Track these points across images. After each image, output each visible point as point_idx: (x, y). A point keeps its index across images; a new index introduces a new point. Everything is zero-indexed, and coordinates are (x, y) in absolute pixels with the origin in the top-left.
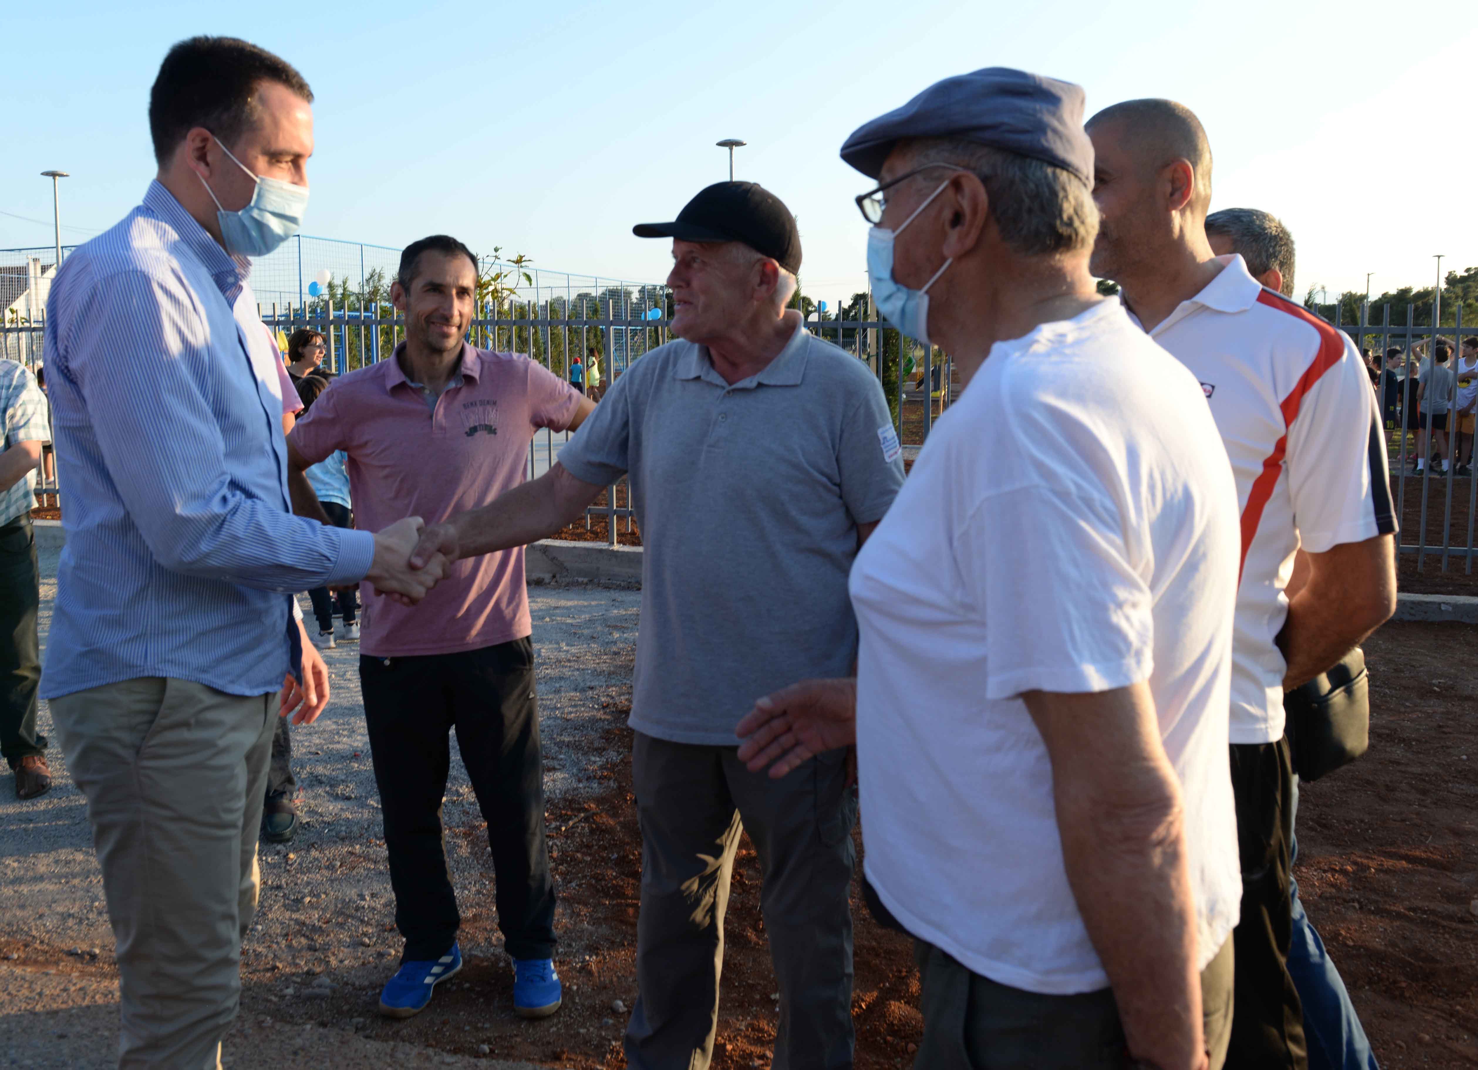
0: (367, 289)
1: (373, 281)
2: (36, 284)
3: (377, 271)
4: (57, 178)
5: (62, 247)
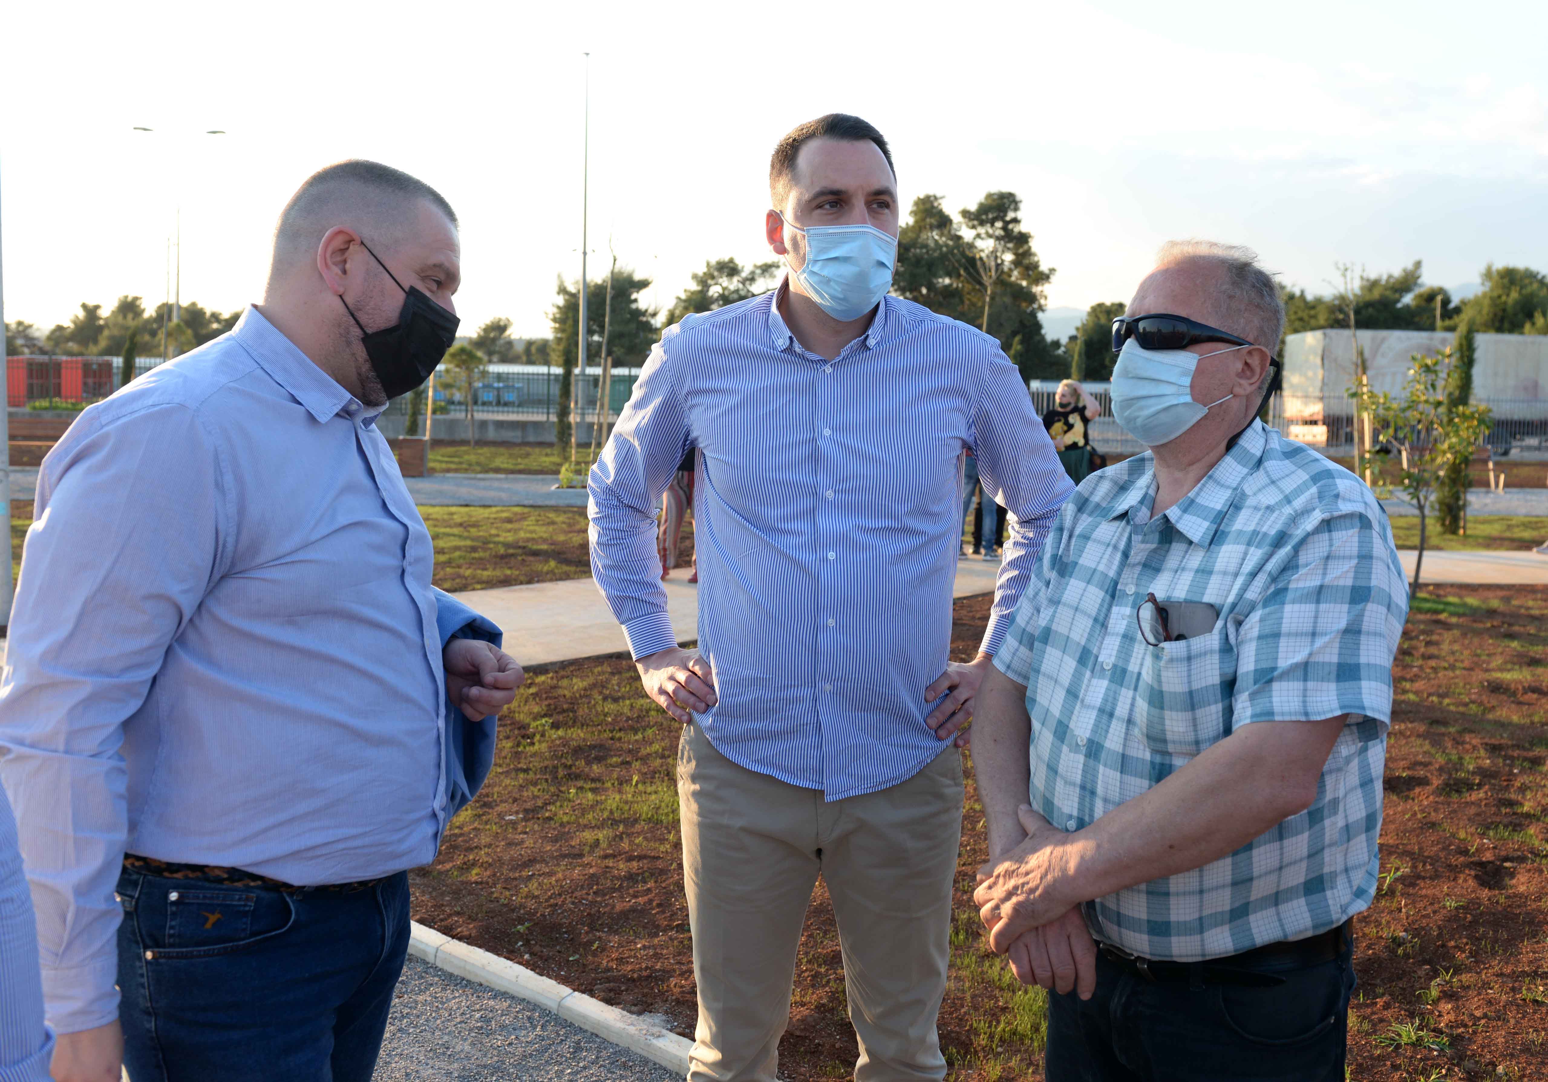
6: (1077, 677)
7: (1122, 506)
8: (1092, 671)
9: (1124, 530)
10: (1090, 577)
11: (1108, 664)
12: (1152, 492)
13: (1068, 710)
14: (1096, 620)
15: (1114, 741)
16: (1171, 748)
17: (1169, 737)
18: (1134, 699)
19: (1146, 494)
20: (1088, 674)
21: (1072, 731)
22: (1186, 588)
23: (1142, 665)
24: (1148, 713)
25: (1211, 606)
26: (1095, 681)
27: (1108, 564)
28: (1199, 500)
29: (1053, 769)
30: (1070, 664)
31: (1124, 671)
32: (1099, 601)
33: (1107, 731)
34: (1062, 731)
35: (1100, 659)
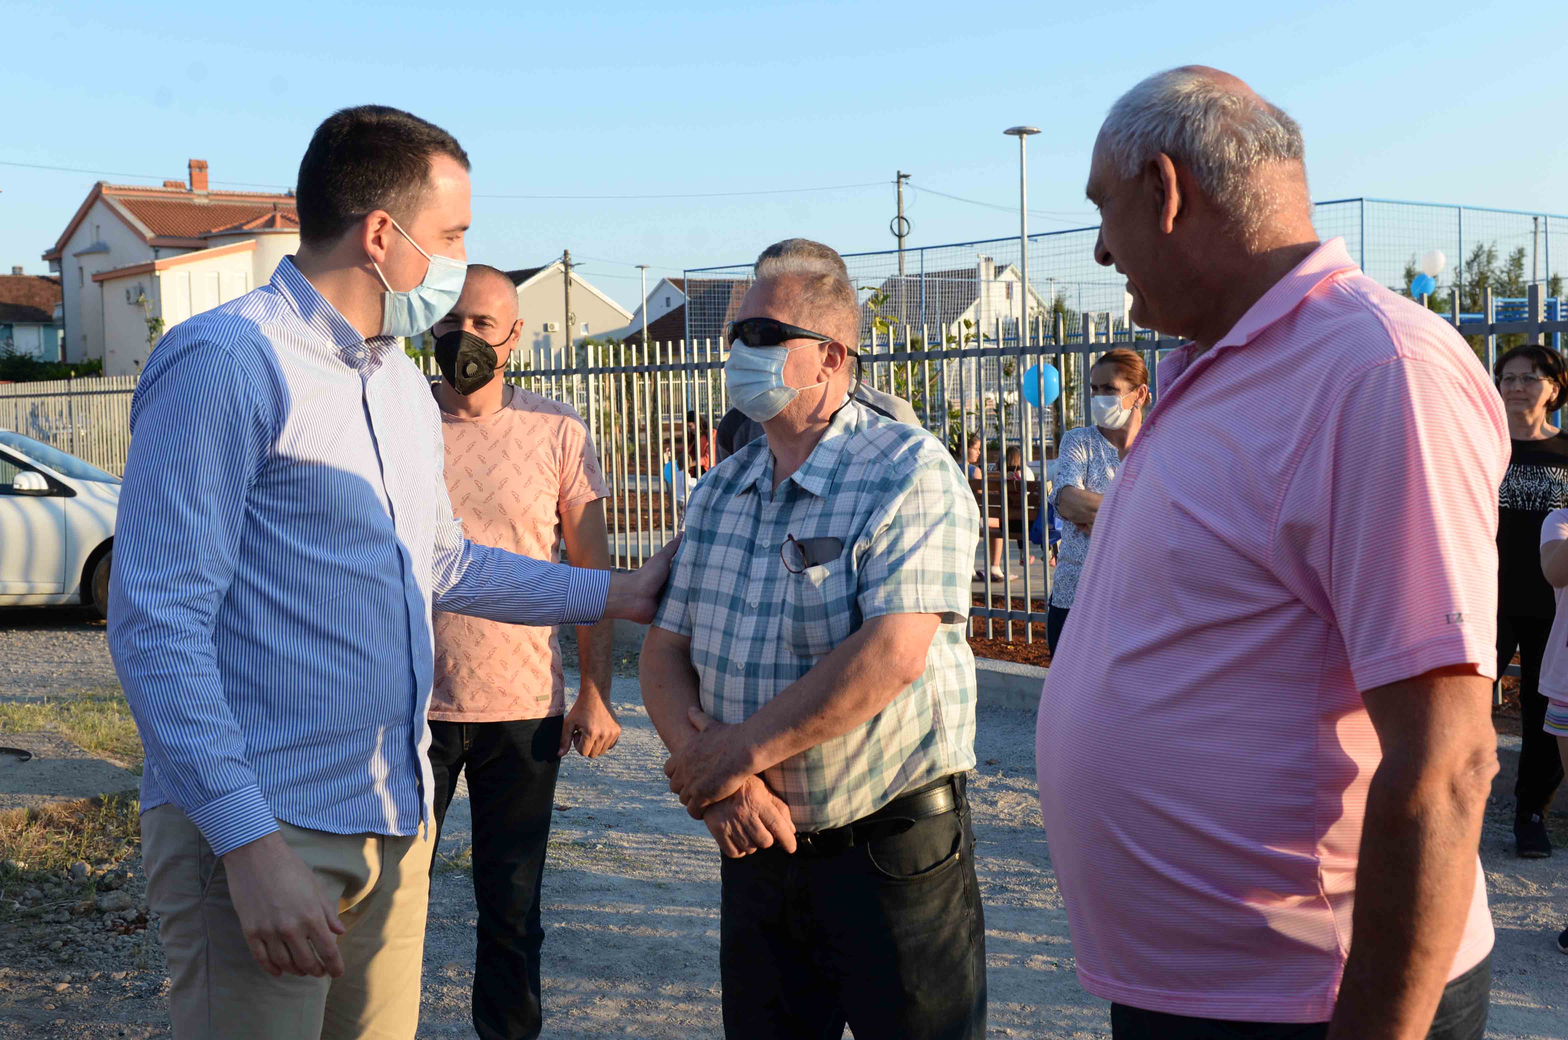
0: (1467, 278)
1: (1479, 265)
2: (988, 290)
3: (1486, 248)
4: (1025, 136)
5: (1029, 237)
6: (730, 621)
7: (748, 480)
8: (742, 613)
9: (752, 500)
10: (730, 540)
11: (755, 604)
12: (770, 465)
13: (726, 647)
14: (739, 573)
15: (768, 657)
16: (812, 651)
17: (810, 641)
18: (781, 620)
19: (766, 468)
20: (739, 615)
21: (732, 661)
22: (814, 529)
23: (785, 593)
24: (793, 627)
25: (836, 539)
26: (745, 619)
27: (743, 529)
28: (815, 464)
29: (719, 696)
30: (723, 612)
31: (769, 605)
32: (741, 558)
33: (761, 652)
34: (723, 665)
35: (747, 601)
